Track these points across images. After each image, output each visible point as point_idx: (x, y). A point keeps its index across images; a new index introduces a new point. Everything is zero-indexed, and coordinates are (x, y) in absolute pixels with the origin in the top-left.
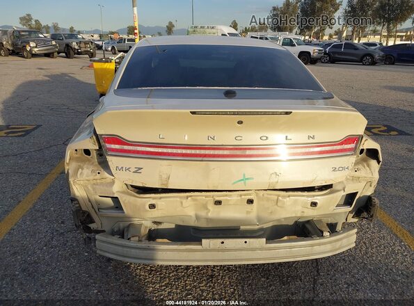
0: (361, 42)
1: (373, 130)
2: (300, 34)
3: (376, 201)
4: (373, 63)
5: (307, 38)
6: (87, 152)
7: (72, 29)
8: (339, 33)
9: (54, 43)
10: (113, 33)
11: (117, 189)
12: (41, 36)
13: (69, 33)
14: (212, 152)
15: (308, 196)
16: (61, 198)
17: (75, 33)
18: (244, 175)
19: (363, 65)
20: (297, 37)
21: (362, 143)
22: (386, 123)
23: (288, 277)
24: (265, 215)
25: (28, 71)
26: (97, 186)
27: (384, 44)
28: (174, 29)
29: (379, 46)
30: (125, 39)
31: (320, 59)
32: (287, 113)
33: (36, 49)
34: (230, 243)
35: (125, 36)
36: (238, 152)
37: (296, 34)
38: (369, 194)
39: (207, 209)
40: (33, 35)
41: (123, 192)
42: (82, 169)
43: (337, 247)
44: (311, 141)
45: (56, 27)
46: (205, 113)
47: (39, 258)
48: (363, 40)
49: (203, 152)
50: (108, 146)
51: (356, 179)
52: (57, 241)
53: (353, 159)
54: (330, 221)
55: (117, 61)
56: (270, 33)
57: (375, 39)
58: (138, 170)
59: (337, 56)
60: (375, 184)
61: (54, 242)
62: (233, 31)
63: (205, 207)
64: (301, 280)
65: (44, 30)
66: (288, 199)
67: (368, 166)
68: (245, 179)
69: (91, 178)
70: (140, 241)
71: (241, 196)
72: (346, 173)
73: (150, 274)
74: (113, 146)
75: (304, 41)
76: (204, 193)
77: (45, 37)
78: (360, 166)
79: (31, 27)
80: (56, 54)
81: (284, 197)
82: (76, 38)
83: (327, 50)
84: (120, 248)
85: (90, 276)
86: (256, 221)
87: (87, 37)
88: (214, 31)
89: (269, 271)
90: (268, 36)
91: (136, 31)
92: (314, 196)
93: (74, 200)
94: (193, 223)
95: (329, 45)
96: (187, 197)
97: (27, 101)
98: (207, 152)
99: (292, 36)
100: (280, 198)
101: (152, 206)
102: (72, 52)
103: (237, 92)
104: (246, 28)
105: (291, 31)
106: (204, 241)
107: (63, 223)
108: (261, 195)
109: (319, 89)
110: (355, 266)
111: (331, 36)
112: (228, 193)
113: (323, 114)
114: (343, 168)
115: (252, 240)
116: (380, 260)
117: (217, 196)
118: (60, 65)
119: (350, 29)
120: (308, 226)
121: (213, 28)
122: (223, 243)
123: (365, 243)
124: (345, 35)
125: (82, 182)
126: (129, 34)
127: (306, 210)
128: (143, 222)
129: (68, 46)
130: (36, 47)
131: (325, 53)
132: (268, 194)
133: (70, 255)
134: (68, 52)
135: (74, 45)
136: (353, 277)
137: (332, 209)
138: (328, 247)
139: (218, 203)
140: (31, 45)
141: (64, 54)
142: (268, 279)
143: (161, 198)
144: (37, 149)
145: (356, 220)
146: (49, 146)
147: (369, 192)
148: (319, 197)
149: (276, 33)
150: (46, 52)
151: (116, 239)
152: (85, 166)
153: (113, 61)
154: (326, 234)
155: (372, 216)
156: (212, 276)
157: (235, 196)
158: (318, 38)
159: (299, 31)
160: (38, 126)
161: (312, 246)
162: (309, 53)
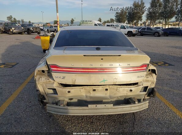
0: (154, 27)
1: (158, 64)
2: (128, 23)
3: (155, 89)
4: (159, 36)
5: (131, 25)
6: (43, 71)
7: (30, 22)
8: (144, 23)
9: (22, 28)
10: (47, 23)
11: (55, 86)
12: (17, 25)
13: (28, 24)
14: (92, 70)
15: (128, 87)
16: (29, 93)
17: (31, 24)
18: (104, 79)
19: (155, 36)
20: (127, 25)
21: (149, 67)
22: (164, 61)
23: (123, 122)
24: (112, 95)
25: (11, 40)
26: (47, 85)
27: (164, 28)
28: (74, 22)
29: (161, 28)
30: (53, 26)
31: (137, 34)
32: (119, 56)
33: (15, 31)
34: (99, 106)
35: (53, 25)
36: (102, 70)
37: (126, 24)
38: (153, 87)
39: (90, 93)
40: (13, 25)
41: (58, 87)
42: (42, 78)
43: (141, 108)
44: (129, 66)
45: (23, 21)
46: (89, 56)
47: (21, 116)
48: (155, 26)
49: (88, 70)
50: (52, 69)
51: (147, 81)
52: (28, 109)
53: (145, 73)
54: (139, 98)
55: (51, 36)
56: (115, 23)
57: (160, 26)
58: (64, 78)
59: (144, 33)
60: (155, 83)
61: (27, 110)
62: (99, 23)
63: (89, 92)
64: (128, 123)
65: (17, 22)
66: (121, 88)
67: (152, 76)
68: (104, 81)
69: (45, 81)
70: (64, 106)
71: (103, 87)
72: (143, 78)
73: (67, 122)
74: (54, 69)
75: (130, 26)
76: (89, 87)
77: (19, 25)
78: (149, 76)
79: (12, 21)
80: (23, 33)
81: (119, 88)
82: (32, 26)
83: (140, 30)
84: (56, 109)
85: (43, 123)
86: (109, 97)
87: (37, 26)
88: (91, 22)
89: (115, 120)
90: (114, 25)
91: (58, 23)
92: (131, 87)
93: (38, 90)
94: (85, 99)
95: (140, 28)
96: (82, 88)
97: (12, 53)
98: (90, 70)
99: (125, 24)
100: (118, 88)
101: (69, 92)
102: (30, 32)
103: (101, 48)
104: (105, 21)
105: (124, 22)
106: (89, 105)
107: (30, 102)
108: (111, 87)
109: (133, 46)
110: (150, 117)
111: (141, 24)
112: (98, 86)
113: (133, 56)
114: (142, 77)
115: (107, 105)
116: (160, 115)
117: (94, 88)
118: (25, 37)
119: (149, 21)
120: (129, 100)
121: (91, 21)
122: (96, 106)
123: (154, 109)
124: (147, 24)
125: (41, 83)
126: (55, 23)
127: (128, 93)
128: (65, 99)
129: (29, 29)
130: (15, 30)
131: (139, 32)
132: (113, 87)
133: (34, 115)
134: (29, 32)
135: (31, 29)
136: (149, 121)
137: (138, 93)
138: (137, 108)
139: (94, 90)
140: (13, 29)
141: (27, 33)
142: (115, 123)
143: (72, 89)
144: (18, 73)
145: (148, 98)
146: (22, 71)
147: (153, 86)
148: (133, 88)
149: (118, 23)
150: (19, 32)
151: (55, 106)
152: (43, 77)
153: (49, 36)
154: (136, 102)
155: (154, 95)
156: (92, 122)
157: (100, 88)
158: (136, 25)
159: (127, 22)
160: (17, 63)
161: (131, 107)
162: (132, 32)
